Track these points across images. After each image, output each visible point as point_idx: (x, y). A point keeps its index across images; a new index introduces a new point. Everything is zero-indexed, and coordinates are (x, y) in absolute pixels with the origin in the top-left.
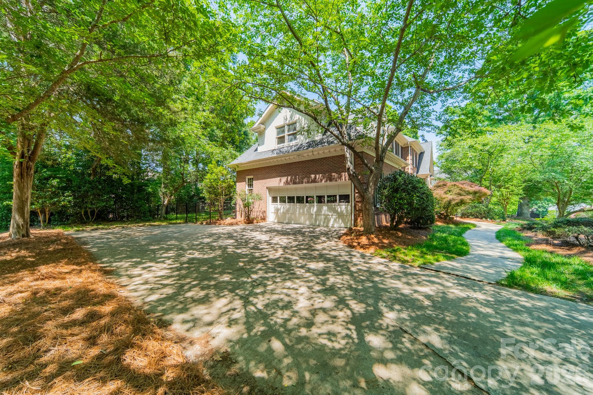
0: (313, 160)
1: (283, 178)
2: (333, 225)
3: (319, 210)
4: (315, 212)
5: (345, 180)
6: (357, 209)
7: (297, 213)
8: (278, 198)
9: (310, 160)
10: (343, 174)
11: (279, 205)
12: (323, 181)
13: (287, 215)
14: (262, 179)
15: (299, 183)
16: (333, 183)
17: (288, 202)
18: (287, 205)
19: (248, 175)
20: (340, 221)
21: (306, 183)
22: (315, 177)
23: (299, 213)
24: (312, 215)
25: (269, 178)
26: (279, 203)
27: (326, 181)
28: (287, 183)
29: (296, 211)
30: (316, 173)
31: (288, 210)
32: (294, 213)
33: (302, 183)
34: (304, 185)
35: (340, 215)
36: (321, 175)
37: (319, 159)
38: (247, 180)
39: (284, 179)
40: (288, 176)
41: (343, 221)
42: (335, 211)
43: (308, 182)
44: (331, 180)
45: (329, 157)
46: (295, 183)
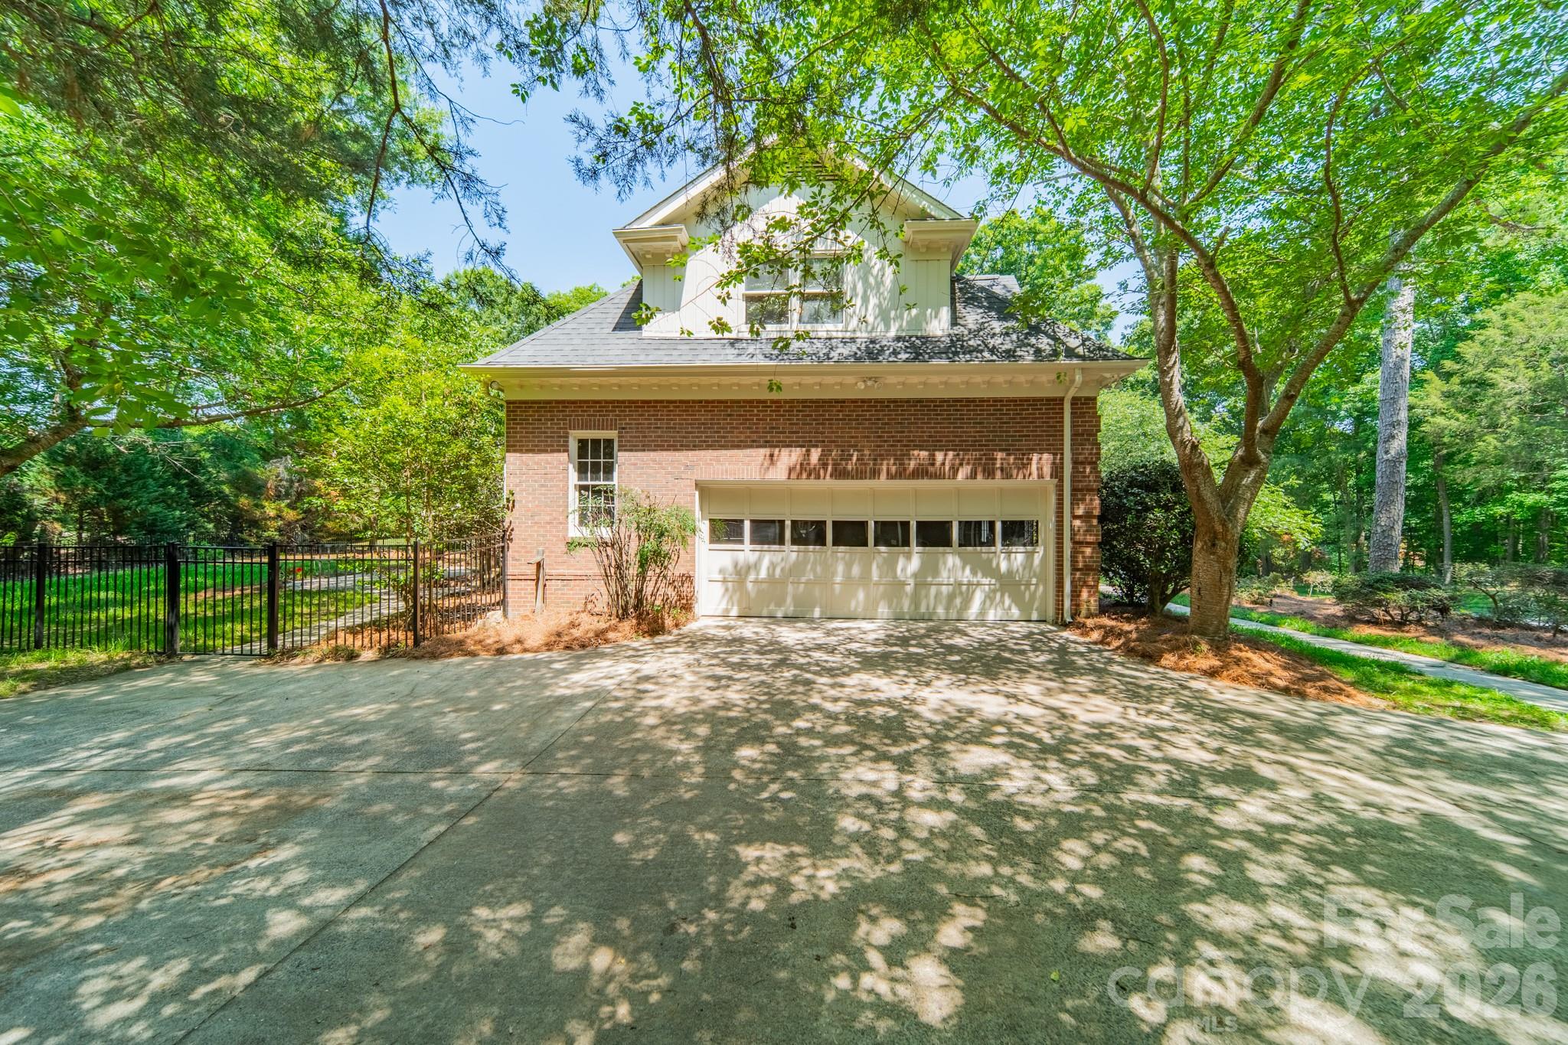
0: (920, 401)
1: (785, 452)
2: (983, 612)
3: (930, 568)
4: (915, 575)
5: (1041, 476)
6: (1081, 565)
7: (838, 579)
8: (747, 525)
9: (908, 401)
10: (1035, 457)
11: (746, 551)
12: (961, 475)
13: (790, 588)
14: (673, 447)
15: (860, 475)
16: (998, 481)
17: (794, 542)
18: (791, 553)
19: (586, 426)
20: (1007, 601)
21: (890, 476)
22: (932, 458)
23: (848, 576)
24: (904, 584)
25: (709, 447)
26: (747, 545)
27: (973, 475)
28: (803, 469)
29: (834, 574)
30: (933, 445)
31: (794, 571)
32: (826, 581)
33: (875, 474)
34: (882, 482)
35: (1008, 584)
36: (951, 454)
37: (943, 401)
38: (573, 446)
39: (789, 457)
40: (808, 445)
41: (1017, 599)
42: (990, 571)
43: (900, 474)
44: (989, 473)
45: (982, 400)
46: (840, 474)
